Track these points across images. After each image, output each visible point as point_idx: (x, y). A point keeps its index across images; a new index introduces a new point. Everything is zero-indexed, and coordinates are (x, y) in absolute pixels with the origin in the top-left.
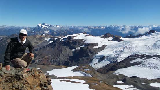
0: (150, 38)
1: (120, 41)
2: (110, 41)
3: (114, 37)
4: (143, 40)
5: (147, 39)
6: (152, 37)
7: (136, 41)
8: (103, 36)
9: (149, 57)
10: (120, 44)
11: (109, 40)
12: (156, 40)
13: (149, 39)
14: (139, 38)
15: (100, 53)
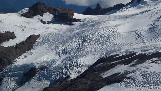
0: (143, 12)
1: (73, 23)
2: (46, 25)
3: (57, 14)
4: (128, 17)
5: (135, 14)
6: (146, 8)
7: (110, 20)
8: (25, 10)
9: (142, 58)
10: (73, 30)
11: (43, 22)
12: (155, 18)
13: (139, 14)
14: (118, 13)
15: (21, 61)
